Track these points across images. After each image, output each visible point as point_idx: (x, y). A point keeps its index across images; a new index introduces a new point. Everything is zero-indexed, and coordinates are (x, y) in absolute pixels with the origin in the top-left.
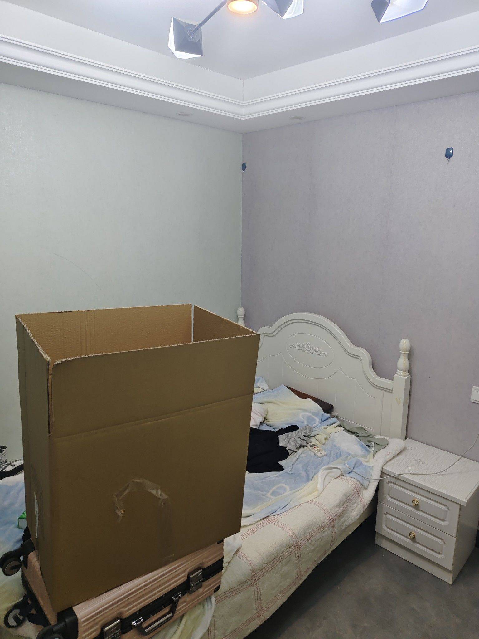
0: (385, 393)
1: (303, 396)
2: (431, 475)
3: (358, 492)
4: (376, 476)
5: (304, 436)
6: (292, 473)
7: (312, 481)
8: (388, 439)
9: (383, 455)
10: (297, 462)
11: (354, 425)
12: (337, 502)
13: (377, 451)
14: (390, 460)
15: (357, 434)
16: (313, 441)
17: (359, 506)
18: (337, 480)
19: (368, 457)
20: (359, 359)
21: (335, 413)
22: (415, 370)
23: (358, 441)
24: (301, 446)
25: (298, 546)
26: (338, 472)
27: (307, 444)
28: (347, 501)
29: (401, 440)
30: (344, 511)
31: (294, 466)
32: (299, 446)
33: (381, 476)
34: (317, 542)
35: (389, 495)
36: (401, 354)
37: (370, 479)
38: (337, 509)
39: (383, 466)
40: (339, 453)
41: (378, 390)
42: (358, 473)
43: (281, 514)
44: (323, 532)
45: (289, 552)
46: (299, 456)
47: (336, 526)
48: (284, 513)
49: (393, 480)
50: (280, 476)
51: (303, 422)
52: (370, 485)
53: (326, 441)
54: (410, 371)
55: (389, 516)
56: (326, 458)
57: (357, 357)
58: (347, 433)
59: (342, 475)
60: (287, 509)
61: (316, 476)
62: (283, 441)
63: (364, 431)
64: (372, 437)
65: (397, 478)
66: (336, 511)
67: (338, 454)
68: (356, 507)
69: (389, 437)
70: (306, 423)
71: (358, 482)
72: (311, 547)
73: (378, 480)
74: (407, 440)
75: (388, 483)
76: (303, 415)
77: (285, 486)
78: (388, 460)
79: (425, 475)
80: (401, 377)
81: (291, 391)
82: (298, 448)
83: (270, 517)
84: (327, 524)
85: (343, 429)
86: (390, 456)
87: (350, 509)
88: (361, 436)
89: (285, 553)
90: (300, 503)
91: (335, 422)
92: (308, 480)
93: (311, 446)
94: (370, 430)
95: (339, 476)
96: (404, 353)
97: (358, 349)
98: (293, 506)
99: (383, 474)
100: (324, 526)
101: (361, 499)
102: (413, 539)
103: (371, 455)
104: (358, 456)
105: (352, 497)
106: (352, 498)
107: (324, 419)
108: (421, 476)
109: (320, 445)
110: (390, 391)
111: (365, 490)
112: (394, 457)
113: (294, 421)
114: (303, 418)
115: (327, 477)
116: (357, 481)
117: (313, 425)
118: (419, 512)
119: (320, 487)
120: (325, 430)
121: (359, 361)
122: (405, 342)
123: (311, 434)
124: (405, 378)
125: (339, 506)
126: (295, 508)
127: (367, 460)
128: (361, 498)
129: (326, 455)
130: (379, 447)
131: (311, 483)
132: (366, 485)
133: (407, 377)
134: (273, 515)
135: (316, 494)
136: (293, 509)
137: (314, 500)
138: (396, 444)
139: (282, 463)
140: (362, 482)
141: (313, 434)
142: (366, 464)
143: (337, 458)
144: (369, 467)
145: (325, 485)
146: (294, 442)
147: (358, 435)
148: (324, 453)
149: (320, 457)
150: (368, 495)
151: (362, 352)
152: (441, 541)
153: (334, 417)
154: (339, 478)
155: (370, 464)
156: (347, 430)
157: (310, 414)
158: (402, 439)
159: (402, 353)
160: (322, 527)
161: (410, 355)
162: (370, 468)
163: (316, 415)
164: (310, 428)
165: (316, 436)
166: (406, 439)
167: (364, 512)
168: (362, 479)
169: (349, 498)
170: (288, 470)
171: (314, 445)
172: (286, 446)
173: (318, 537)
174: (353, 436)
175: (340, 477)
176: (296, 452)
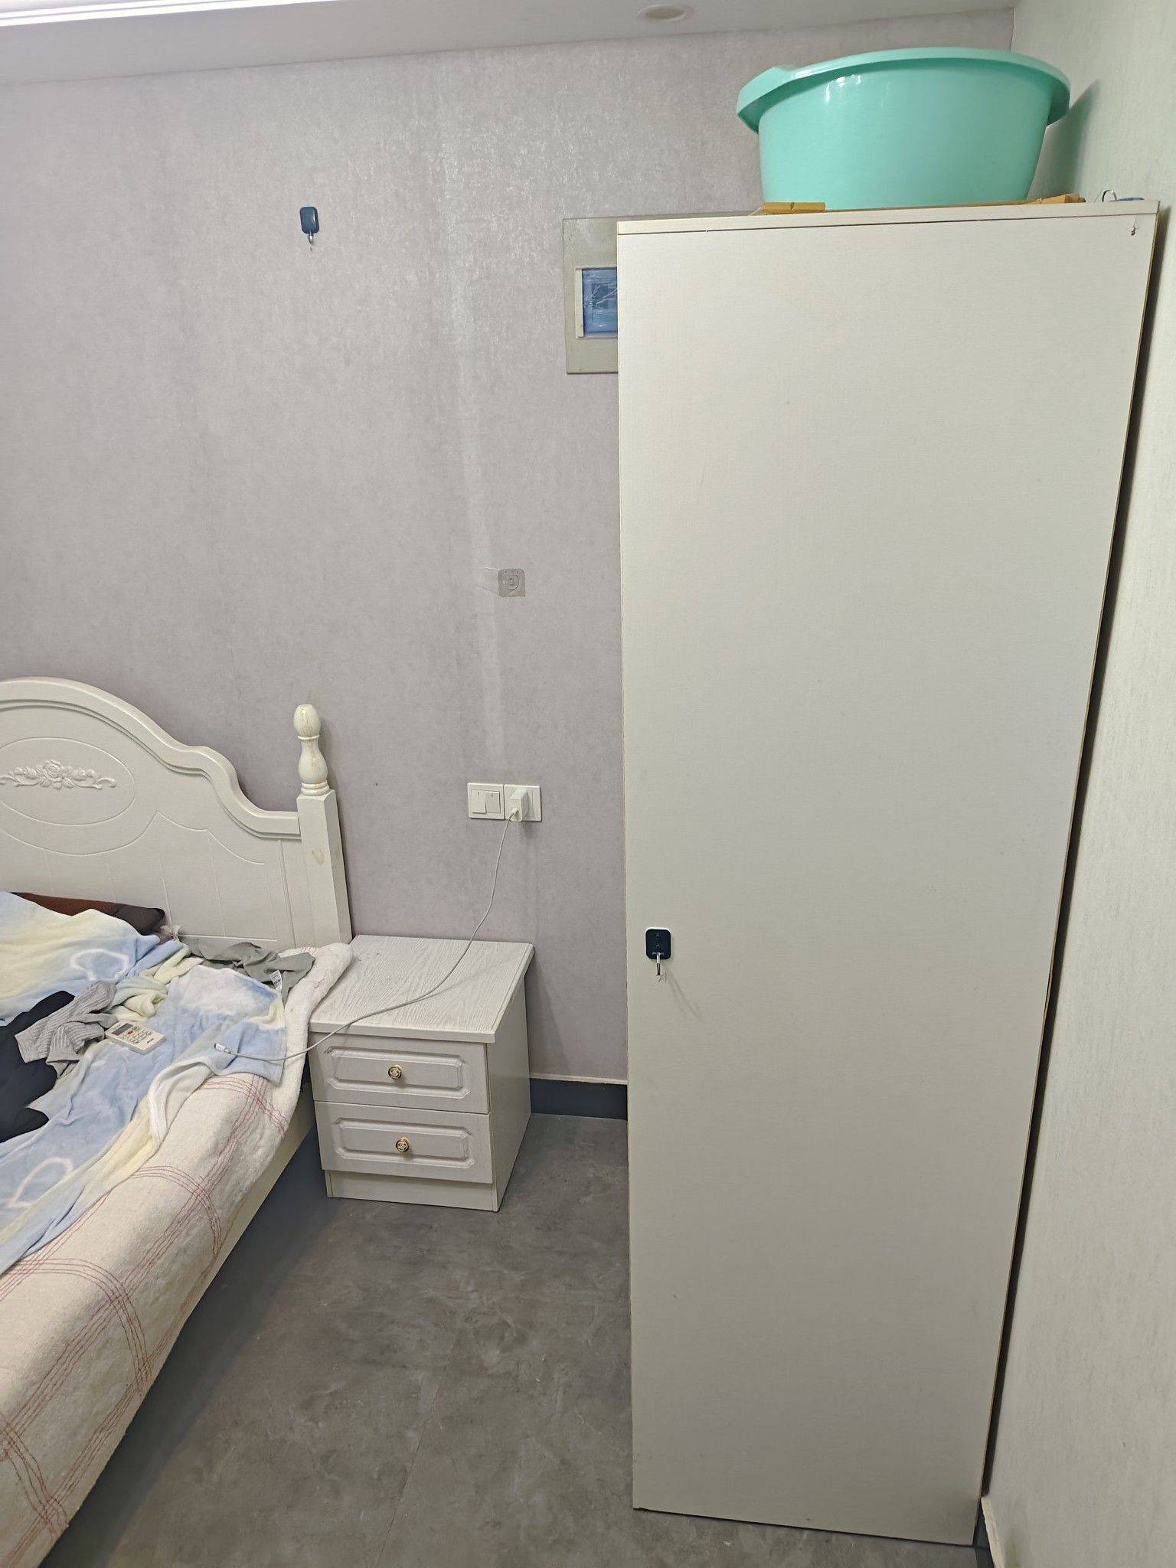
0: (286, 844)
1: (70, 907)
2: (416, 1001)
3: (259, 1101)
4: (297, 1046)
5: (92, 1012)
6: (73, 1120)
7: (134, 1120)
8: (311, 951)
9: (304, 993)
10: (85, 1086)
11: (226, 942)
12: (209, 1145)
13: (290, 989)
14: (323, 999)
15: (238, 962)
16: (123, 1016)
17: (267, 1133)
18: (201, 1092)
19: (271, 1011)
20: (203, 776)
21: (173, 927)
22: (343, 776)
23: (240, 978)
24: (88, 1043)
25: (124, 1295)
26: (203, 1071)
27: (105, 1029)
28: (235, 1130)
29: (341, 944)
30: (232, 1158)
31: (78, 1100)
32: (83, 1044)
33: (309, 1044)
34: (173, 1262)
35: (336, 1078)
36: (303, 744)
37: (285, 1060)
38: (213, 1161)
39: (310, 1018)
40: (198, 1024)
41: (267, 842)
42: (253, 1056)
43: (59, 1238)
44: (184, 1233)
45: (100, 1321)
46: (89, 1068)
47: (217, 1204)
48: (66, 1232)
49: (339, 1041)
50: (39, 1140)
51: (84, 977)
52: (286, 1072)
53: (159, 1005)
54: (331, 781)
55: (346, 1124)
56: (165, 1049)
57: (196, 773)
58: (211, 969)
59: (213, 1075)
60: (72, 1220)
61: (142, 1104)
62: (30, 1045)
63: (253, 949)
64: (275, 959)
65: (347, 1035)
66: (209, 1168)
67: (195, 1027)
68: (261, 1138)
69: (314, 946)
70: (92, 978)
71: (256, 1078)
72: (160, 1281)
73: (304, 1054)
74: (358, 938)
75: (329, 1052)
76: (78, 959)
77: (58, 1160)
78: (319, 1000)
79: (405, 1005)
80: (313, 797)
81: (34, 904)
82: (82, 1051)
83: (27, 1259)
84: (192, 1210)
85: (201, 960)
86: (324, 989)
87: (246, 1149)
88: (249, 965)
89: (86, 1330)
90: (109, 1189)
91: (175, 948)
92: (122, 1121)
93: (117, 1033)
94: (266, 942)
95: (205, 1081)
96: (308, 738)
97: (197, 752)
98: (88, 1206)
99: (311, 1035)
100: (186, 1217)
101: (271, 1114)
102: (407, 1152)
103: (279, 1001)
104: (247, 1014)
105: (247, 1117)
106: (245, 1121)
107: (143, 950)
108: (397, 1011)
109: (144, 1019)
110: (295, 838)
111: (277, 1089)
112: (331, 989)
113: (58, 980)
114: (82, 965)
115: (173, 1096)
116: (251, 1076)
117: (113, 976)
118: (406, 1089)
119: (157, 1126)
120: (150, 978)
121: (204, 780)
122: (304, 712)
123: (111, 1002)
124: (323, 798)
125: (216, 1151)
126: (96, 1206)
127: (267, 1018)
128: (269, 1111)
129: (164, 1040)
130: (294, 977)
131: (129, 1127)
132: (275, 1078)
133: (326, 796)
134: (33, 1249)
135: (149, 1148)
136: (91, 1211)
137: (147, 1165)
138: (331, 957)
139: (39, 1105)
140: (265, 1074)
141: (118, 998)
142: (268, 1027)
143: (193, 1038)
144: (277, 1031)
145: (170, 1118)
146: (66, 1037)
147: (240, 963)
148: (157, 1037)
149: (149, 1051)
150: (286, 1096)
151: (206, 756)
152: (461, 1132)
153: (172, 937)
154: (205, 1086)
155: (279, 1024)
156: (210, 961)
157: (100, 950)
158: (342, 942)
159: (303, 741)
160: (178, 1222)
161: (324, 743)
162: (280, 1032)
163: (119, 946)
164: (107, 985)
165: (128, 1001)
166: (353, 937)
167: (282, 1140)
168: (265, 1067)
169: (237, 1124)
170: (61, 1117)
171: (127, 1026)
172: (42, 1056)
173: (173, 1250)
174: (229, 971)
175: (210, 1081)
176: (77, 1061)
